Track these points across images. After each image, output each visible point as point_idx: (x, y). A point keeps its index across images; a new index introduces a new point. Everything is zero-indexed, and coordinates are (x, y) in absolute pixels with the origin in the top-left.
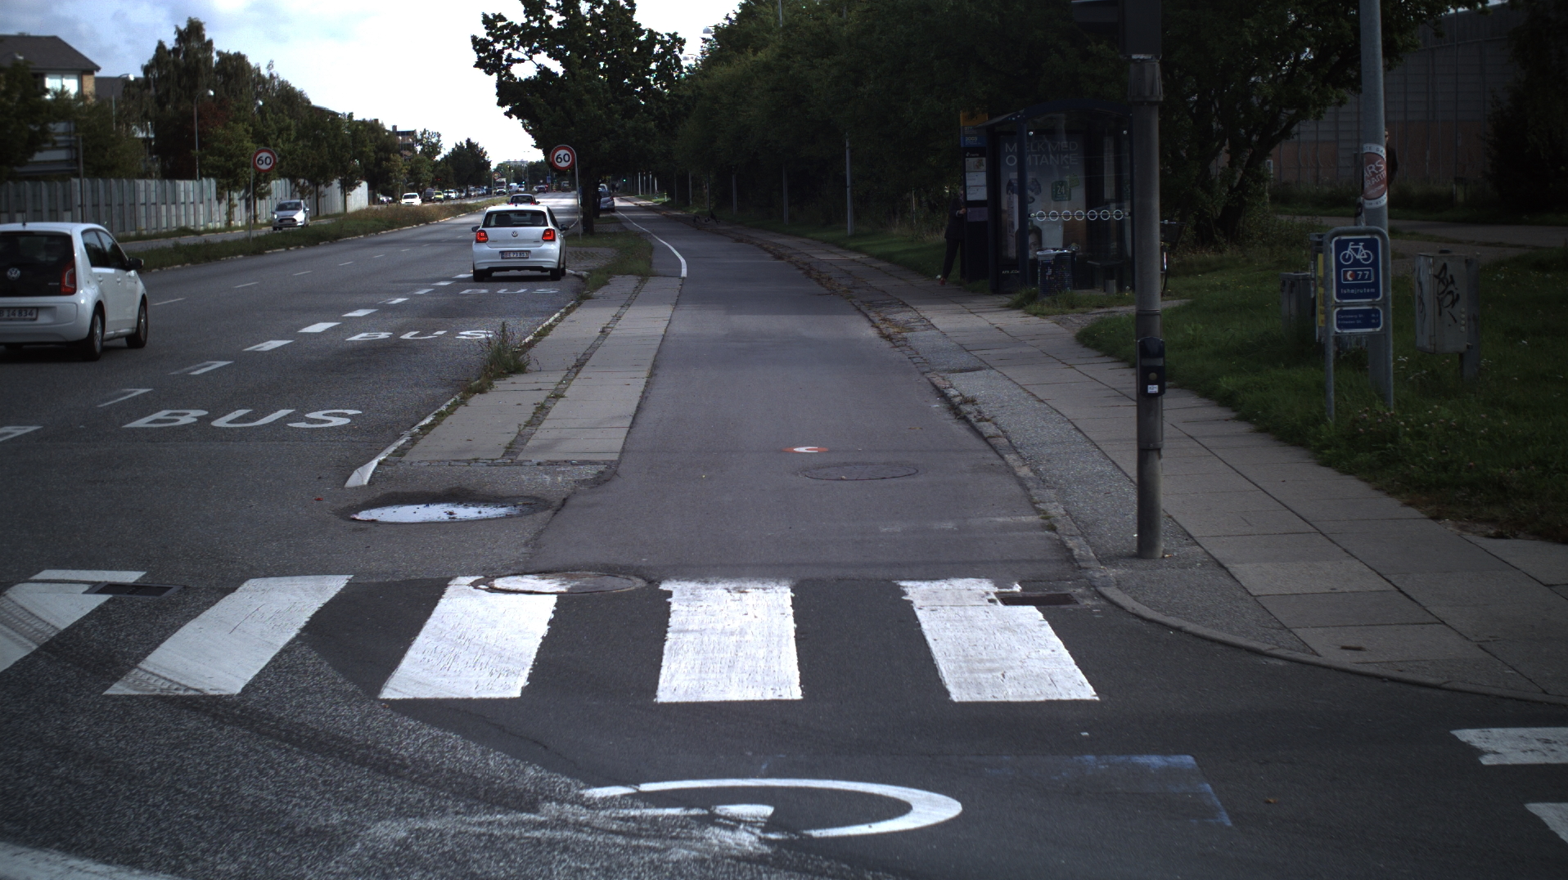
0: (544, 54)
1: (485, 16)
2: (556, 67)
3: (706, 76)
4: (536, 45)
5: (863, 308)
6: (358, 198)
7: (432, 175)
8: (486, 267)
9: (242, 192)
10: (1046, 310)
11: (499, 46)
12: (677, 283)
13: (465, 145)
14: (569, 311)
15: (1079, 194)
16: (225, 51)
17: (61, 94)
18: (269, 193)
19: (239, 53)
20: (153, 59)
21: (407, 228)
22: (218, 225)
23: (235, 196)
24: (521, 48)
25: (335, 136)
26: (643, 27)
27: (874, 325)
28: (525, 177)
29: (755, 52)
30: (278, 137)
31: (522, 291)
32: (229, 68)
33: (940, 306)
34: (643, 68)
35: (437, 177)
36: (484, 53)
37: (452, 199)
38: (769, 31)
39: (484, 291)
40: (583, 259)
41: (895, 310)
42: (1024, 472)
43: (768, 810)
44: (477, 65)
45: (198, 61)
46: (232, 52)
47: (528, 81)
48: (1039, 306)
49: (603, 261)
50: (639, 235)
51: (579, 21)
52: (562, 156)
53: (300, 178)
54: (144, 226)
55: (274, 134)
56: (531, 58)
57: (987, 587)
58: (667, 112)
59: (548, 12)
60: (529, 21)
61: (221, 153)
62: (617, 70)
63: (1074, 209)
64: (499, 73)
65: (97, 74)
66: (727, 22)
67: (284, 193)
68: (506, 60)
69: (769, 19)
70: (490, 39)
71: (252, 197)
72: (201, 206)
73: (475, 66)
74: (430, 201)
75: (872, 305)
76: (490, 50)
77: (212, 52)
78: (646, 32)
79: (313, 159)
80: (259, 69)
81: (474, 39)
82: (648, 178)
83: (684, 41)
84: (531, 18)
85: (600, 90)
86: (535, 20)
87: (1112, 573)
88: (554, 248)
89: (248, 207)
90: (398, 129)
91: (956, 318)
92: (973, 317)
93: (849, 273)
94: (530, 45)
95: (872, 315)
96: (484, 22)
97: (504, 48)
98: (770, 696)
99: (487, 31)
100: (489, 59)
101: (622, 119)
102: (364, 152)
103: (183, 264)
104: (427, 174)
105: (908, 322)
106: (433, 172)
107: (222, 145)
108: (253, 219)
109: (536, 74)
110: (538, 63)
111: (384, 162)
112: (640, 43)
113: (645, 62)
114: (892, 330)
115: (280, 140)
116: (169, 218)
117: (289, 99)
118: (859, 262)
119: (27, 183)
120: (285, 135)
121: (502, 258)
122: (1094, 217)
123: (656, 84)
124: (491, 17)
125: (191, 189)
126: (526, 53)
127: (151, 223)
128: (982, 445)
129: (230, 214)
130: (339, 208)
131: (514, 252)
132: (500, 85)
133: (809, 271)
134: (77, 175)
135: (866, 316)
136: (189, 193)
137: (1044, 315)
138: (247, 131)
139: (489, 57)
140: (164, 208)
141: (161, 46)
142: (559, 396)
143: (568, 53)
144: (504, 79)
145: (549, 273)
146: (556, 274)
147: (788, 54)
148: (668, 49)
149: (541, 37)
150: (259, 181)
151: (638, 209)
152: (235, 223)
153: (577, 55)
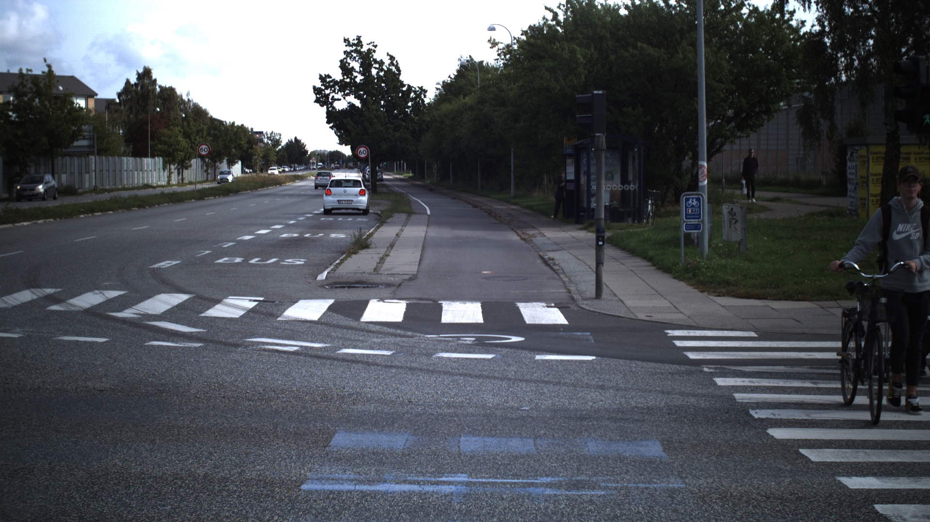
0: (352, 96)
1: (321, 76)
2: (357, 103)
3: (437, 109)
4: (347, 91)
5: (515, 229)
6: (236, 169)
7: (276, 158)
8: (330, 208)
9: (176, 165)
11: (327, 92)
12: (426, 217)
13: (293, 140)
14: (378, 227)
15: (618, 178)
16: (163, 85)
17: (80, 108)
18: (190, 166)
19: (171, 87)
20: (123, 89)
22: (163, 183)
23: (172, 167)
24: (339, 93)
25: (226, 135)
26: (405, 83)
27: (519, 235)
28: (327, 160)
29: (464, 98)
30: (197, 135)
32: (166, 95)
34: (404, 105)
35: (278, 159)
36: (319, 95)
37: (286, 172)
38: (473, 86)
39: (331, 219)
40: (377, 205)
41: (529, 229)
42: (566, 279)
43: (474, 339)
44: (316, 101)
45: (149, 91)
46: (167, 86)
47: (342, 110)
49: (387, 207)
50: (400, 194)
51: (372, 80)
52: (362, 151)
54: (126, 183)
56: (344, 98)
57: (544, 304)
58: (417, 129)
59: (355, 74)
60: (344, 79)
61: (165, 143)
62: (390, 106)
63: (616, 185)
64: (327, 106)
65: (95, 97)
66: (449, 79)
68: (331, 99)
70: (323, 88)
71: (181, 168)
72: (155, 173)
73: (315, 102)
75: (519, 227)
76: (323, 93)
77: (156, 86)
78: (407, 86)
80: (182, 96)
81: (314, 88)
82: (400, 163)
83: (427, 91)
84: (345, 77)
85: (381, 116)
86: (347, 78)
87: (585, 302)
88: (364, 199)
89: (179, 174)
90: (254, 130)
91: (556, 233)
92: (564, 233)
94: (344, 92)
95: (518, 231)
96: (320, 79)
97: (330, 93)
98: (474, 322)
99: (321, 83)
100: (322, 98)
101: (393, 132)
102: (241, 144)
104: (271, 157)
105: (534, 234)
106: (276, 156)
107: (166, 139)
108: (181, 183)
109: (347, 107)
110: (348, 101)
111: (250, 151)
112: (403, 92)
113: (405, 102)
114: (526, 237)
115: (197, 137)
116: (138, 179)
117: (199, 113)
118: (515, 209)
119: (67, 157)
121: (338, 203)
122: (624, 188)
123: (411, 114)
124: (324, 76)
125: (150, 163)
126: (342, 96)
127: (129, 181)
128: (553, 272)
129: (169, 177)
131: (344, 200)
132: (328, 113)
133: (490, 213)
134: (93, 154)
135: (516, 232)
136: (149, 166)
141: (128, 82)
142: (387, 255)
143: (365, 96)
144: (330, 109)
145: (361, 212)
146: (365, 212)
147: (482, 102)
148: (418, 96)
149: (351, 87)
150: (185, 159)
151: (396, 180)
152: (173, 182)
153: (370, 98)
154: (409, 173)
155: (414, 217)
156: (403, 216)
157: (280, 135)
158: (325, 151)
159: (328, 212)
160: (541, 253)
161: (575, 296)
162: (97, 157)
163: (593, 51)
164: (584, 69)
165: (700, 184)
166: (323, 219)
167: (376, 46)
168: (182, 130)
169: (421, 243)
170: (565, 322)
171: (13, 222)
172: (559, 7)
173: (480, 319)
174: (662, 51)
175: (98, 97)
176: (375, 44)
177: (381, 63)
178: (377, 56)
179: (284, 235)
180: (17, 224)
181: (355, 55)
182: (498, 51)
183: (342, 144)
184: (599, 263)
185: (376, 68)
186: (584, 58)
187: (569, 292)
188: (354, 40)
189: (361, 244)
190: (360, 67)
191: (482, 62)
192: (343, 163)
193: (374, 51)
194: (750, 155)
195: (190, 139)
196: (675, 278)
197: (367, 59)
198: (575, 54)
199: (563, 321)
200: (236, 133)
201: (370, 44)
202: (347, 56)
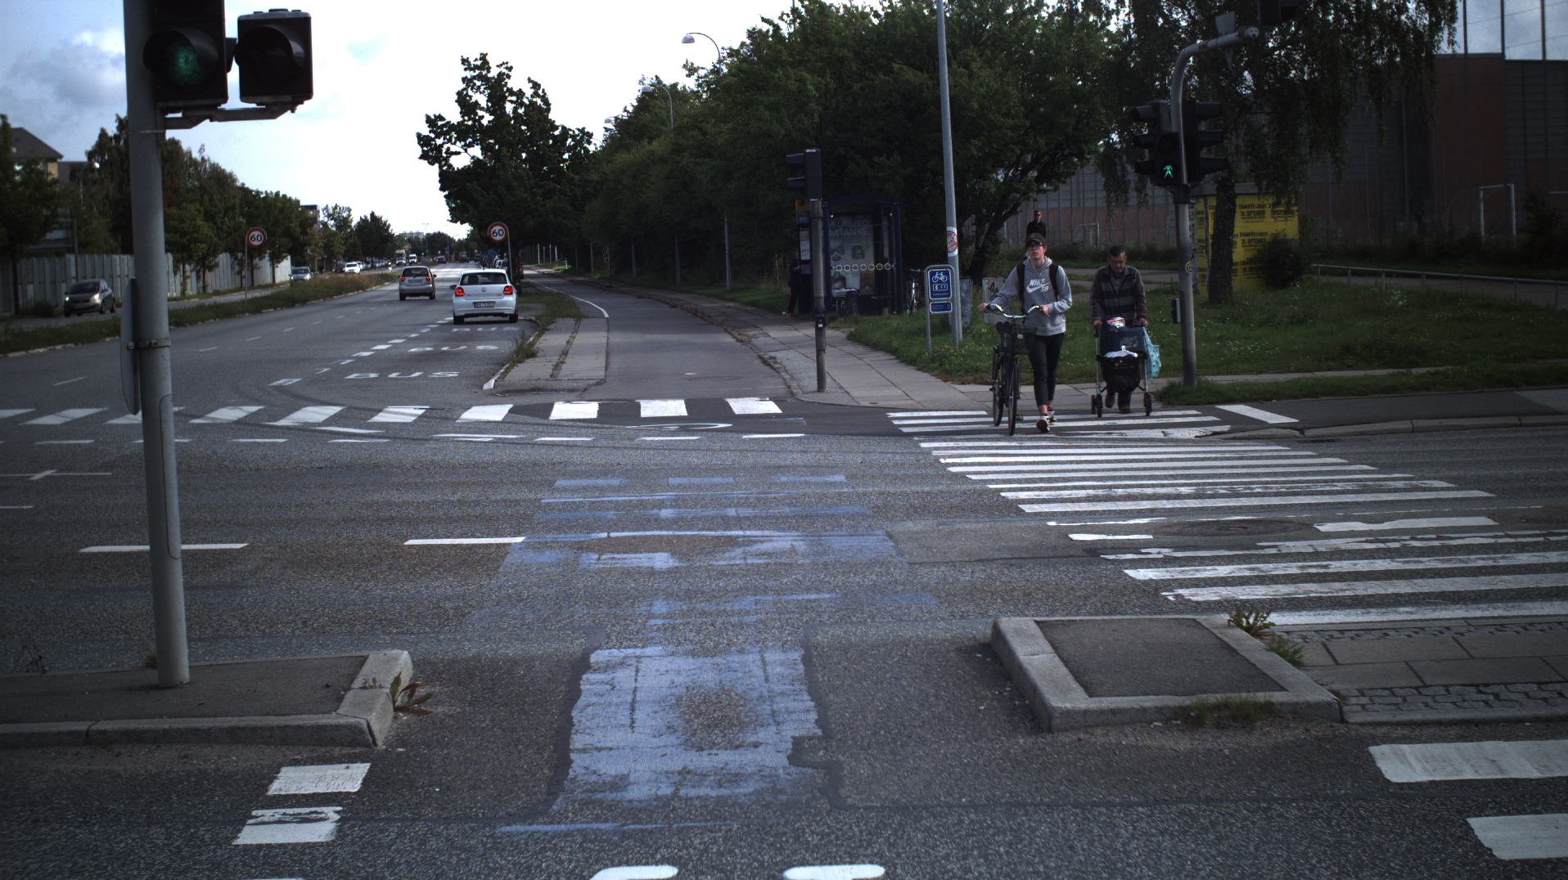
0: (476, 148)
1: (428, 117)
3: (609, 162)
4: (470, 140)
5: (729, 329)
6: (284, 270)
7: (344, 248)
8: (462, 314)
9: (192, 266)
11: (439, 141)
12: (604, 320)
14: (540, 335)
15: (870, 254)
18: (216, 265)
19: (172, 139)
20: (96, 145)
22: (175, 295)
23: (188, 267)
24: (458, 142)
26: (557, 124)
27: (734, 337)
28: (425, 248)
29: (650, 143)
34: (557, 158)
35: (347, 250)
36: (427, 147)
37: (369, 269)
38: (663, 123)
41: (749, 330)
43: (678, 427)
44: (421, 157)
47: (464, 170)
51: (506, 120)
53: (238, 253)
56: (466, 151)
57: (758, 398)
58: (579, 194)
59: (480, 113)
60: (464, 120)
62: (536, 160)
63: (868, 265)
64: (440, 164)
65: (60, 161)
66: (625, 114)
68: (446, 153)
70: (432, 135)
71: (202, 269)
75: (735, 328)
76: (432, 144)
78: (560, 128)
80: (190, 153)
81: (419, 136)
83: (592, 134)
84: (466, 118)
85: (524, 177)
86: (469, 120)
88: (511, 300)
89: (198, 278)
93: (724, 313)
94: (465, 141)
95: (733, 332)
96: (427, 122)
97: (444, 143)
98: (677, 415)
99: (429, 129)
100: (431, 152)
101: (543, 200)
102: (290, 227)
105: (755, 335)
109: (470, 164)
110: (472, 155)
112: (554, 137)
113: (559, 153)
114: (743, 338)
115: (226, 219)
117: (221, 179)
118: (733, 306)
121: (475, 307)
122: (879, 268)
123: (568, 171)
124: (433, 117)
126: (462, 147)
128: (772, 370)
129: (184, 285)
130: (269, 280)
131: (483, 303)
132: (442, 174)
133: (695, 313)
134: (71, 252)
135: (730, 333)
138: (199, 210)
139: (431, 150)
141: (103, 133)
142: (562, 363)
143: (497, 147)
144: (445, 168)
145: (507, 319)
146: (513, 319)
147: (678, 150)
148: (579, 143)
149: (474, 133)
150: (208, 254)
151: (544, 275)
152: (189, 292)
153: (505, 149)
154: (564, 264)
155: (584, 321)
156: (571, 322)
157: (349, 210)
158: (418, 233)
159: (459, 320)
160: (761, 354)
161: (794, 391)
162: (78, 257)
163: (828, 80)
164: (818, 104)
165: (950, 255)
166: (455, 330)
167: (510, 69)
168: (202, 209)
169: (604, 350)
170: (779, 411)
171: (26, 348)
172: (781, 18)
173: (684, 413)
174: (926, 76)
175: (64, 160)
176: (509, 65)
177: (520, 94)
178: (514, 83)
179: (413, 350)
180: (31, 352)
181: (478, 83)
182: (697, 80)
183: (456, 222)
184: (820, 350)
185: (511, 102)
186: (816, 89)
187: (789, 387)
188: (476, 60)
189: (526, 353)
190: (487, 101)
191: (675, 85)
192: (451, 253)
193: (509, 77)
194: (1036, 219)
195: (215, 223)
196: (919, 370)
197: (497, 89)
198: (805, 85)
199: (778, 411)
200: (282, 210)
201: (501, 65)
202: (468, 86)
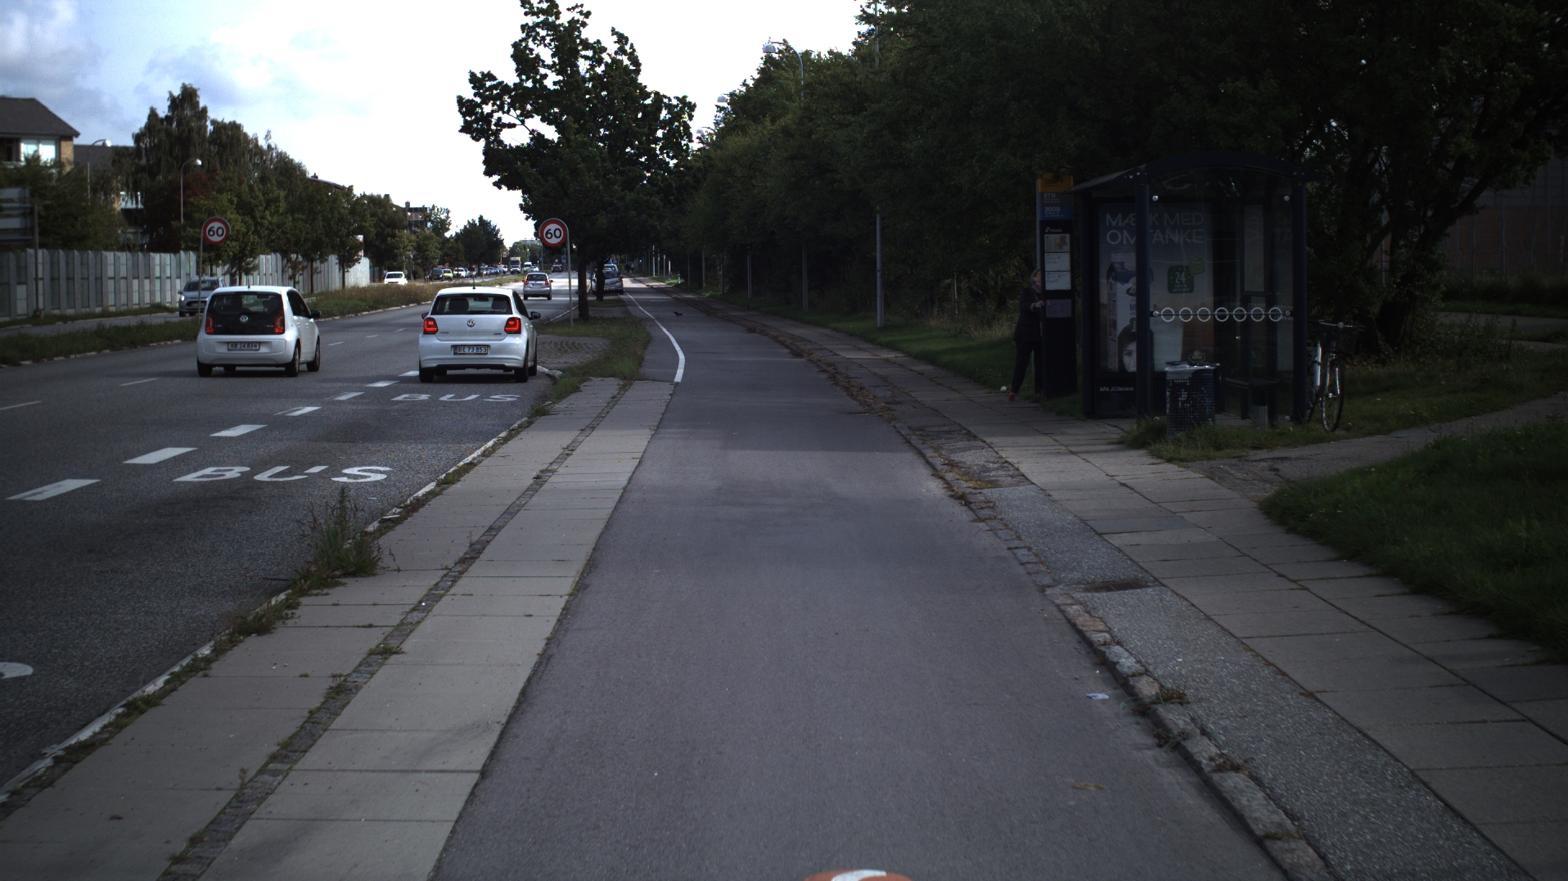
0: (537, 118)
1: (473, 75)
2: (551, 133)
4: (529, 107)
6: (359, 275)
7: (440, 253)
8: (434, 365)
9: (226, 267)
10: (1183, 452)
11: (487, 109)
12: (665, 390)
13: (477, 222)
14: (511, 435)
15: (1203, 285)
16: (220, 120)
17: (34, 159)
18: (256, 268)
19: (234, 122)
20: (145, 127)
21: (395, 308)
23: (218, 268)
24: (512, 110)
25: (332, 209)
26: (648, 90)
28: (540, 257)
29: (773, 121)
30: (266, 209)
31: (473, 397)
32: (224, 137)
33: (1023, 440)
34: (648, 136)
35: (446, 255)
36: (471, 116)
38: (789, 97)
39: (424, 397)
40: (566, 352)
41: (960, 444)
44: (464, 130)
45: (191, 130)
46: (227, 121)
47: (519, 150)
48: (1171, 447)
49: (588, 356)
50: (639, 322)
51: (577, 81)
52: (552, 232)
53: (293, 253)
54: (111, 302)
55: (261, 205)
56: (523, 122)
58: (674, 185)
59: (542, 71)
60: (522, 81)
62: (621, 136)
63: (1200, 306)
64: (487, 139)
65: (77, 141)
66: (744, 89)
67: (275, 268)
68: (495, 125)
69: (789, 84)
70: (478, 100)
71: (238, 272)
72: (178, 281)
73: (461, 131)
74: (439, 279)
75: (927, 435)
76: (477, 112)
77: (206, 121)
78: (653, 95)
79: (307, 233)
80: (256, 139)
81: (460, 100)
83: (695, 105)
84: (524, 77)
85: (598, 158)
86: (527, 79)
88: (519, 342)
90: (412, 206)
93: (885, 379)
94: (523, 108)
96: (471, 81)
97: (493, 111)
99: (474, 91)
100: (476, 123)
101: (622, 190)
103: (99, 351)
104: (434, 251)
105: (984, 470)
109: (529, 141)
110: (531, 129)
111: (389, 239)
112: (645, 108)
113: (651, 129)
114: (963, 485)
115: (267, 213)
117: (288, 170)
118: (895, 363)
120: (273, 207)
121: (455, 354)
122: (1224, 317)
123: (662, 153)
124: (479, 75)
125: (169, 263)
126: (518, 117)
127: (120, 298)
130: (336, 285)
131: (469, 346)
132: (487, 152)
134: (31, 246)
136: (165, 267)
137: (1182, 460)
138: (231, 201)
139: (476, 121)
140: (135, 282)
141: (153, 114)
143: (566, 119)
144: (493, 146)
148: (676, 115)
149: (535, 99)
150: (244, 254)
151: (649, 291)
153: (574, 120)
154: (677, 278)
155: (638, 390)
156: (607, 391)
157: (448, 212)
167: (588, 15)
168: (236, 199)
176: (585, 10)
177: (599, 49)
178: (588, 34)
181: (543, 33)
185: (587, 57)
190: (553, 56)
191: (807, 53)
193: (584, 24)
195: (253, 217)
197: (568, 41)
201: (573, 8)
202: (528, 36)
